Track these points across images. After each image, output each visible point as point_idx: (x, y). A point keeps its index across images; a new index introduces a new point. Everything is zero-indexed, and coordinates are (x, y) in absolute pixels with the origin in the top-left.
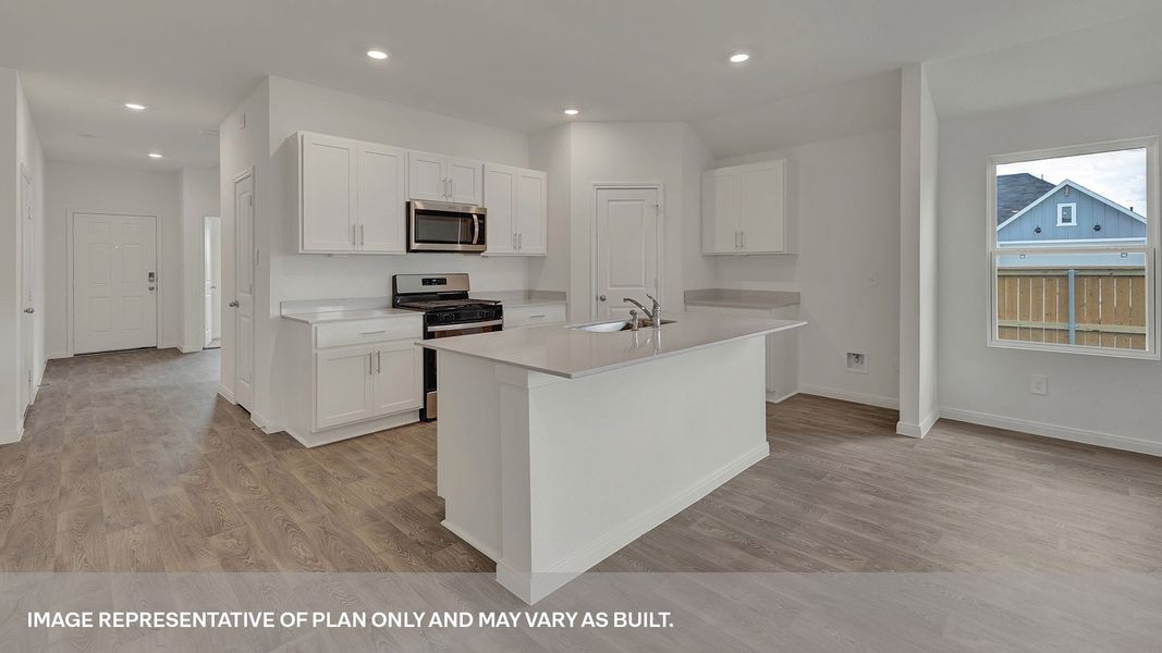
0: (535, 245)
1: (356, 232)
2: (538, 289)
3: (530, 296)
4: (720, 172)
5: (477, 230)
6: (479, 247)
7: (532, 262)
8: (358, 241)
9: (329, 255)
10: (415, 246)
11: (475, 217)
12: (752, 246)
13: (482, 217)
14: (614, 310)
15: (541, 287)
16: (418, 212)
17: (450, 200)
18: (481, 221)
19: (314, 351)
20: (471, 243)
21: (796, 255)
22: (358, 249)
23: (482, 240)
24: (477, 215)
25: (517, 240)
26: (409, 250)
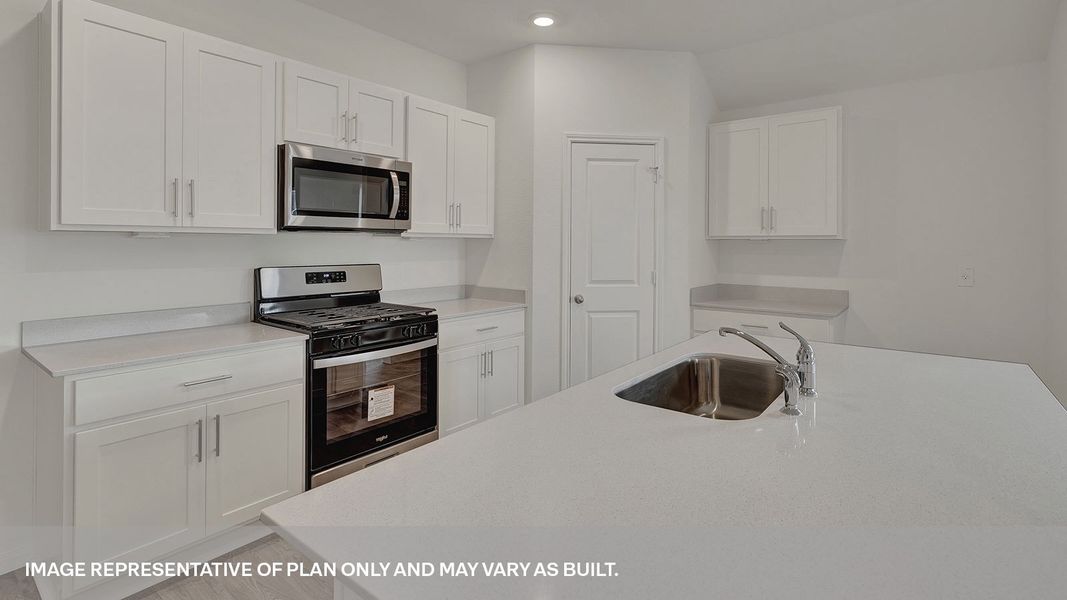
0: (478, 224)
1: (179, 194)
2: (479, 285)
3: (467, 292)
4: (734, 125)
5: (397, 196)
6: (399, 224)
7: (472, 247)
8: (182, 208)
9: (132, 234)
10: (293, 220)
11: (394, 176)
12: (785, 228)
13: (404, 177)
14: (593, 316)
15: (485, 281)
16: (299, 163)
17: (354, 147)
18: (404, 184)
19: (67, 431)
20: (386, 217)
21: (845, 240)
22: (184, 223)
23: (404, 214)
24: (398, 173)
25: (454, 212)
26: (281, 226)
